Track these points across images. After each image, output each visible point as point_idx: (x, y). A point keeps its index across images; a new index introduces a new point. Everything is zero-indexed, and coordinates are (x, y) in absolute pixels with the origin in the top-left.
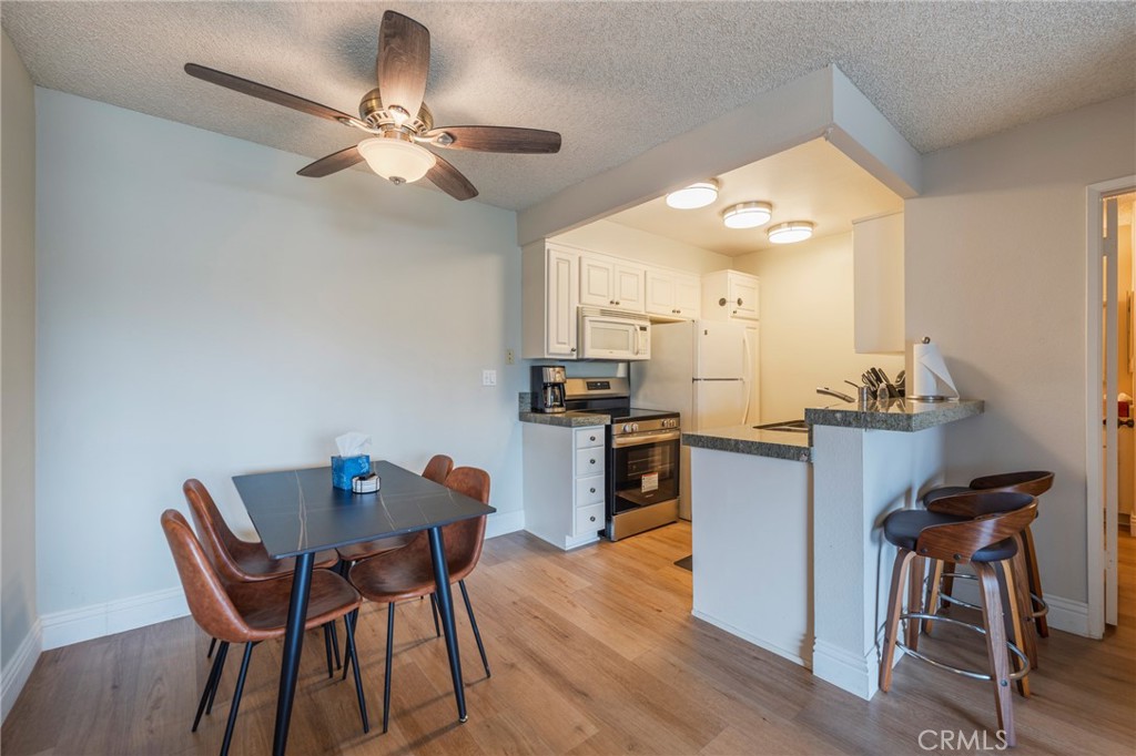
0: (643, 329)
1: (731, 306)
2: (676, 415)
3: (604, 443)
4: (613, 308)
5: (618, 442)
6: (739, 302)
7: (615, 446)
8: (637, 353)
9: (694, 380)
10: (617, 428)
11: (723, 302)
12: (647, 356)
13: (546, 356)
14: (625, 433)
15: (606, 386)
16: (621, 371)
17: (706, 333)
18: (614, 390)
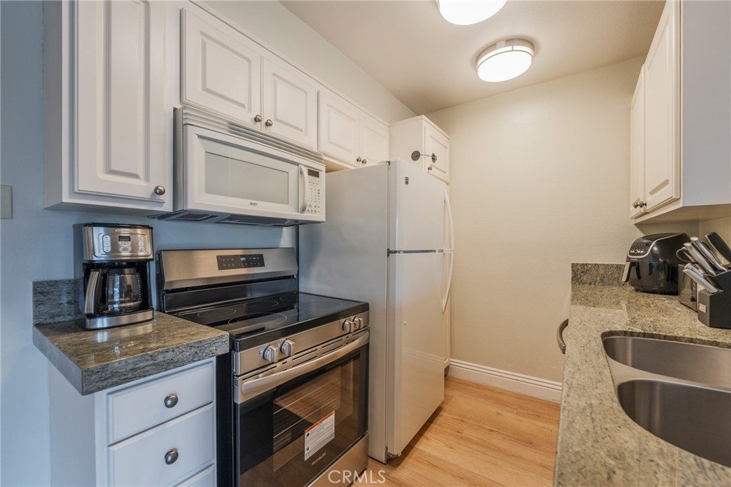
0: (313, 173)
1: (425, 161)
2: (364, 308)
3: (213, 397)
4: (259, 127)
5: (246, 389)
6: (434, 158)
7: (240, 399)
8: (303, 210)
9: (389, 252)
10: (245, 359)
11: (416, 156)
12: (320, 216)
13: (66, 199)
14: (265, 366)
15: (258, 261)
16: (286, 238)
17: (407, 183)
18: (272, 265)
